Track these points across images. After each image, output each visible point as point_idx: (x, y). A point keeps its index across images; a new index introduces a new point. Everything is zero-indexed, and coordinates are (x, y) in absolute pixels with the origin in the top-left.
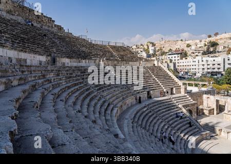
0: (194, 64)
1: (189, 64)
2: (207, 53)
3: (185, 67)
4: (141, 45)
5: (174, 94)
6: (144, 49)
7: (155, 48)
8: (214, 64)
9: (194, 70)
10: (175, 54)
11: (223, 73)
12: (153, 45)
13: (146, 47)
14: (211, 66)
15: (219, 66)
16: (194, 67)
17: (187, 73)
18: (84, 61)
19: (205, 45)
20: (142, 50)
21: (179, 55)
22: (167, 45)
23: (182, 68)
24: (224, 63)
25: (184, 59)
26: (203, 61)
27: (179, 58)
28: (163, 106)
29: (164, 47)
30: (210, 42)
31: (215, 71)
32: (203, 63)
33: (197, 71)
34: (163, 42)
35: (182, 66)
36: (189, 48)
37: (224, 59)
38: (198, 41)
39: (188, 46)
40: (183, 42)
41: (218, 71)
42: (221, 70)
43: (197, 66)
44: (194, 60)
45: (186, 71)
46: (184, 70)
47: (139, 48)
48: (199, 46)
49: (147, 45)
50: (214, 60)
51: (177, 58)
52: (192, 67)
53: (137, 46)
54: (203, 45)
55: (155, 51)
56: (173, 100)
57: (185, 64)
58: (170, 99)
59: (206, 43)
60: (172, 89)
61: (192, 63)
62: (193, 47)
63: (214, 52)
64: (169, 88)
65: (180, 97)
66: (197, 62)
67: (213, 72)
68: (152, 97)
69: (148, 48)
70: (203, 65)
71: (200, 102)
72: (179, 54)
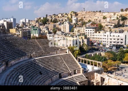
0: (104, 37)
1: (101, 37)
2: (117, 26)
3: (98, 40)
4: (66, 14)
5: (76, 74)
6: (68, 18)
7: (77, 18)
8: (119, 39)
9: (104, 42)
10: (91, 28)
11: (124, 46)
12: (76, 14)
13: (70, 16)
14: (116, 40)
15: (122, 41)
16: (104, 40)
17: (99, 44)
18: (22, 58)
19: (117, 18)
20: (66, 18)
21: (94, 30)
22: (87, 16)
23: (96, 39)
24: (126, 38)
25: (98, 32)
26: (110, 36)
27: (94, 32)
28: (67, 83)
29: (84, 18)
30: (121, 16)
31: (119, 44)
32: (111, 38)
33: (106, 43)
34: (84, 13)
35: (96, 38)
36: (105, 20)
37: (126, 35)
38: (112, 14)
39: (105, 18)
40: (101, 14)
41: (121, 44)
42: (123, 44)
43: (106, 39)
44: (105, 34)
45: (99, 42)
46: (97, 42)
47: (63, 16)
48: (112, 18)
49: (71, 14)
50: (119, 36)
51: (92, 32)
52: (103, 40)
53: (62, 14)
54: (115, 18)
55: (77, 21)
56: (74, 78)
57: (98, 37)
58: (72, 78)
59: (118, 17)
60: (75, 70)
61: (103, 37)
62: (108, 20)
63: (123, 25)
64: (73, 70)
65: (79, 76)
66: (107, 36)
67: (117, 45)
68: (62, 77)
69: (72, 17)
70: (111, 39)
71: (93, 78)
72: (94, 28)
